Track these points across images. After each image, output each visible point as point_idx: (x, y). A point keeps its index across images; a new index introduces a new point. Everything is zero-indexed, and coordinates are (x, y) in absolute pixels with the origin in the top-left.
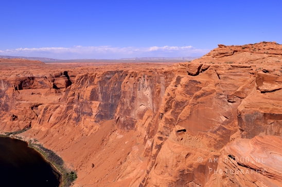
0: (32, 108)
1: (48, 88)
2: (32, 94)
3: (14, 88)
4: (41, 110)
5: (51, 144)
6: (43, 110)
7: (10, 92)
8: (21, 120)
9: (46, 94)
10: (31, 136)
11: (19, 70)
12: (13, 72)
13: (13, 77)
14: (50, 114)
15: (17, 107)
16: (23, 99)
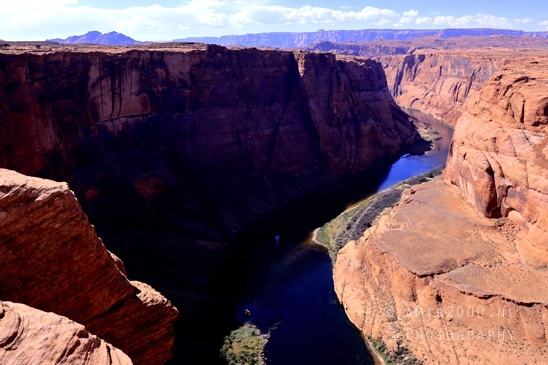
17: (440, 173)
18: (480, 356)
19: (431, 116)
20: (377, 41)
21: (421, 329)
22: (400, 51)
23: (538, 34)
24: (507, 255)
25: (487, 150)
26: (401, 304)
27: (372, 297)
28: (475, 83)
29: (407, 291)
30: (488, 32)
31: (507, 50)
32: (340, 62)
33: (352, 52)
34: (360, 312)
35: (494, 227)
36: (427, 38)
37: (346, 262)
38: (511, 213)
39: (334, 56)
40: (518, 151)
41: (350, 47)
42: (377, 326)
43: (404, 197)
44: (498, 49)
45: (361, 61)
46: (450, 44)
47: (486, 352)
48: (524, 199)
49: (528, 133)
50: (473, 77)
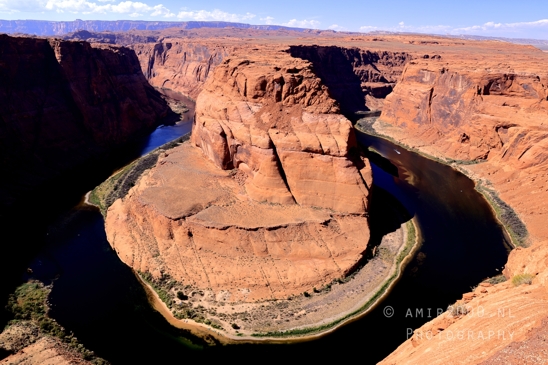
0: (497, 130)
1: (536, 97)
2: (504, 105)
3: (476, 90)
4: (511, 136)
5: (513, 197)
6: (515, 136)
7: (468, 95)
8: (474, 145)
9: (529, 110)
10: (483, 175)
11: (492, 61)
12: (480, 63)
13: (479, 71)
14: (526, 146)
15: (473, 122)
16: (487, 110)
17: (188, 139)
18: (223, 271)
19: (180, 93)
20: (130, 31)
21: (178, 259)
22: (151, 39)
23: (261, 27)
24: (239, 196)
25: (221, 119)
26: (161, 243)
27: (139, 241)
28: (212, 66)
29: (165, 233)
30: (222, 24)
31: (237, 39)
32: (96, 49)
33: (108, 40)
34: (130, 254)
35: (229, 177)
36: (174, 29)
37: (115, 216)
38: (241, 165)
39: (88, 44)
40: (243, 118)
41: (107, 36)
42: (144, 262)
43: (160, 159)
44: (230, 39)
45: (115, 48)
46: (192, 34)
47: (227, 267)
48: (249, 154)
49: (250, 104)
50: (211, 61)
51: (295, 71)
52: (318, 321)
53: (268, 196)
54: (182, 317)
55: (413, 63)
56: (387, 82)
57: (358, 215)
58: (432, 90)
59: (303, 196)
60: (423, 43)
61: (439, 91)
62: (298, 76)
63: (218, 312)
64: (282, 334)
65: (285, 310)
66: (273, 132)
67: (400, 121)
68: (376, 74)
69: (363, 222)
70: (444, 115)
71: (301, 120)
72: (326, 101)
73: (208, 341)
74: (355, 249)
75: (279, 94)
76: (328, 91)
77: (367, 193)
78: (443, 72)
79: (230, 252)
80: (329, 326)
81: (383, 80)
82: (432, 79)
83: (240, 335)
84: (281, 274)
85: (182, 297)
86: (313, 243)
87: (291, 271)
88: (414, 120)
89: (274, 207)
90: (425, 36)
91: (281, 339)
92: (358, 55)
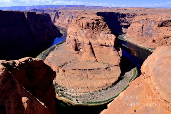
0: (165, 38)
2: (168, 30)
3: (158, 25)
4: (170, 40)
7: (155, 27)
8: (157, 43)
11: (164, 15)
12: (160, 16)
13: (159, 19)
15: (157, 36)
16: (161, 32)
17: (65, 41)
18: (74, 83)
19: (63, 27)
20: (49, 8)
21: (60, 79)
22: (55, 11)
23: (89, 6)
24: (80, 59)
25: (75, 35)
28: (73, 19)
29: (57, 70)
30: (77, 6)
31: (81, 10)
32: (37, 14)
35: (77, 53)
36: (62, 7)
38: (81, 50)
39: (35, 13)
40: (81, 35)
41: (41, 10)
43: (56, 48)
44: (79, 10)
45: (43, 14)
46: (67, 9)
47: (75, 82)
48: (83, 46)
49: (84, 31)
50: (73, 17)
51: (98, 20)
52: (103, 99)
53: (89, 59)
54: (61, 97)
55: (137, 17)
56: (128, 23)
57: (117, 66)
58: (143, 26)
59: (100, 60)
60: (141, 10)
61: (145, 26)
62: (99, 22)
63: (72, 95)
64: (91, 103)
65: (93, 95)
66: (91, 40)
67: (133, 36)
68: (125, 21)
69: (119, 68)
70: (147, 34)
71: (100, 36)
72: (107, 29)
73: (68, 104)
74: (116, 76)
75: (93, 27)
76: (108, 27)
77: (120, 59)
78: (147, 19)
79: (76, 77)
80: (106, 101)
81: (127, 22)
82: (143, 22)
83: (78, 103)
84: (92, 84)
85: (61, 90)
86: (102, 74)
87: (95, 83)
88: (137, 35)
89: (91, 63)
90: (142, 8)
91: (91, 104)
92: (119, 15)
